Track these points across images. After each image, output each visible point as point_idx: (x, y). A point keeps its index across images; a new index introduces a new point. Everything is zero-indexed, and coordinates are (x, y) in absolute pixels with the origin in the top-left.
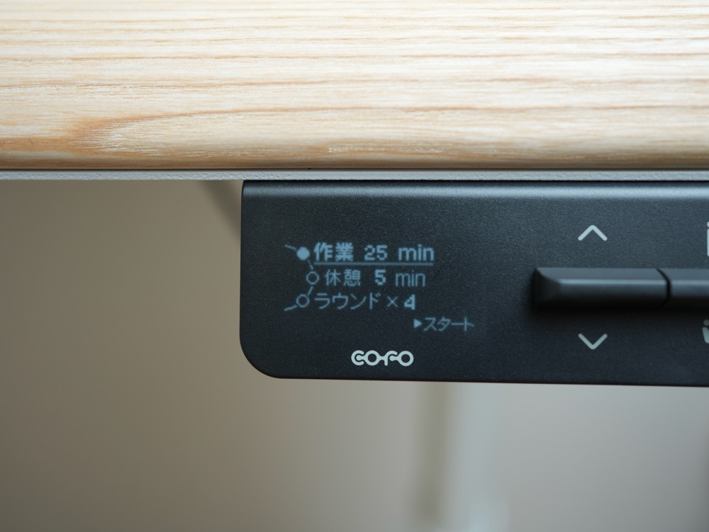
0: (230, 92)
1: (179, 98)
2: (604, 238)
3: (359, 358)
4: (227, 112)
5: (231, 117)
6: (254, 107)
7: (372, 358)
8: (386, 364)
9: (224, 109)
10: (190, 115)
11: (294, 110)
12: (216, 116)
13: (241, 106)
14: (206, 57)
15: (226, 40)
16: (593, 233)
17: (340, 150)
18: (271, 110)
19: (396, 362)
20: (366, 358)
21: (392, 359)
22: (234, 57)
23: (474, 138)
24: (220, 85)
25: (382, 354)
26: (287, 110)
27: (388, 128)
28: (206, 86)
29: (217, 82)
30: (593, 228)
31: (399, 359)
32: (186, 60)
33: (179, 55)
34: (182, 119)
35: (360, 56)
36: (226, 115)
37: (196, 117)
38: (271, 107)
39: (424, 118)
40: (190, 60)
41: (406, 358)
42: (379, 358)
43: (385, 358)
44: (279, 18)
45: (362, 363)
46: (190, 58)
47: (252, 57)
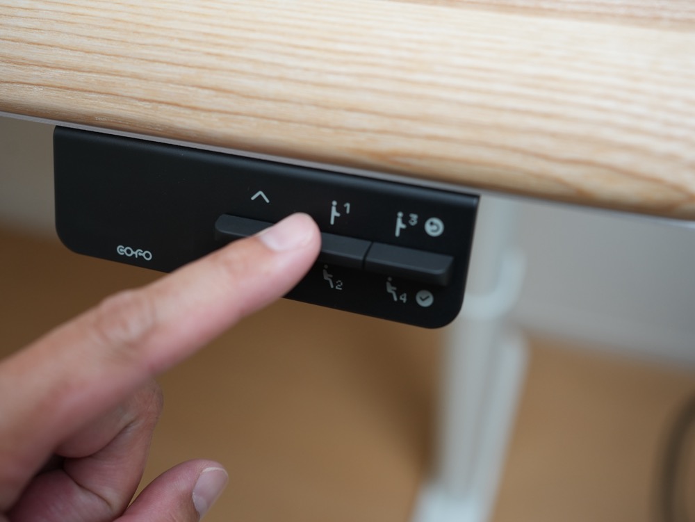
0: (35, 71)
1: (5, 70)
2: (267, 201)
3: (121, 250)
4: (33, 85)
5: (36, 88)
6: (49, 83)
7: (129, 252)
8: (136, 256)
9: (31, 82)
10: (12, 83)
11: (73, 89)
12: (27, 86)
13: (42, 82)
14: (22, 41)
15: (36, 29)
16: (260, 196)
17: (101, 119)
18: (58, 87)
19: (142, 257)
20: (125, 251)
21: (140, 254)
22: (39, 44)
23: (180, 126)
24: (29, 65)
25: (135, 250)
26: (68, 89)
27: (128, 110)
28: (18, 63)
29: (27, 62)
30: (260, 193)
31: (144, 255)
32: (10, 43)
33: (7, 38)
34: (7, 85)
35: (115, 56)
36: (33, 86)
37: (15, 85)
38: (59, 85)
39: (150, 107)
40: (13, 43)
41: (147, 255)
42: (133, 252)
43: (136, 253)
44: (73, 14)
45: (123, 254)
46: (13, 41)
47: (50, 46)
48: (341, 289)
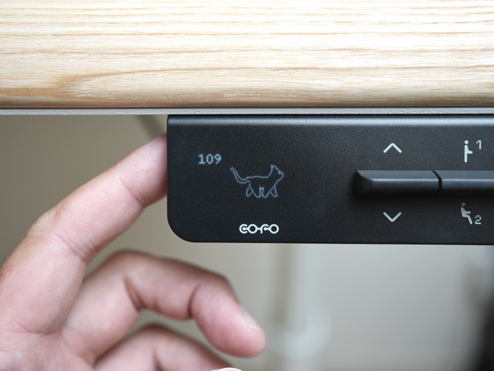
0: (159, 57)
1: (125, 61)
2: (400, 151)
3: (244, 229)
4: (157, 71)
5: (160, 74)
6: (175, 67)
7: (253, 229)
8: (262, 232)
9: (156, 68)
10: (133, 73)
11: (201, 69)
12: (150, 73)
13: (167, 67)
14: (143, 34)
15: (156, 22)
16: (393, 147)
17: (231, 95)
18: (186, 70)
19: (268, 231)
20: (248, 229)
21: (266, 229)
22: (161, 34)
23: (317, 88)
24: (153, 53)
25: (259, 226)
26: (196, 69)
27: (262, 81)
28: (143, 53)
29: (151, 51)
30: (393, 145)
31: (270, 229)
32: (130, 36)
33: (125, 33)
34: (128, 75)
35: (244, 34)
36: (157, 73)
37: (137, 74)
38: (186, 67)
39: (285, 74)
40: (132, 36)
41: (274, 229)
42: (257, 229)
43: (261, 229)
44: (190, 7)
45: (246, 232)
46: (132, 35)
47: (173, 34)
48: (480, 223)
